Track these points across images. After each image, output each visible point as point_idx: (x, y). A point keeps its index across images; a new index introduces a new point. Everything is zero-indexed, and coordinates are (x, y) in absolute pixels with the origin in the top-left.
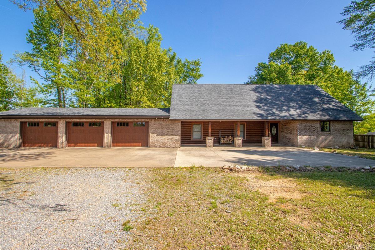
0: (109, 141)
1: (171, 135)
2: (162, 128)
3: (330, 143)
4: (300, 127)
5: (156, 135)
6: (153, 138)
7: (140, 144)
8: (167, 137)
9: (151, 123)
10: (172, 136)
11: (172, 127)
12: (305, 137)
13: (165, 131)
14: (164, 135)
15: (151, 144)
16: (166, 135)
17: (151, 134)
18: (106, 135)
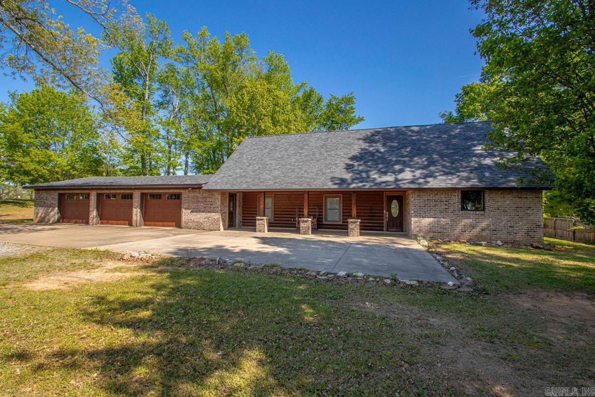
0: (138, 218)
1: (209, 212)
2: (198, 202)
3: (484, 234)
4: (417, 201)
5: (189, 211)
6: (187, 215)
7: (174, 223)
8: (204, 215)
9: (185, 194)
10: (209, 214)
11: (210, 200)
12: (427, 221)
13: (201, 205)
14: (199, 211)
15: (183, 224)
16: (203, 212)
17: (184, 211)
18: (135, 210)
